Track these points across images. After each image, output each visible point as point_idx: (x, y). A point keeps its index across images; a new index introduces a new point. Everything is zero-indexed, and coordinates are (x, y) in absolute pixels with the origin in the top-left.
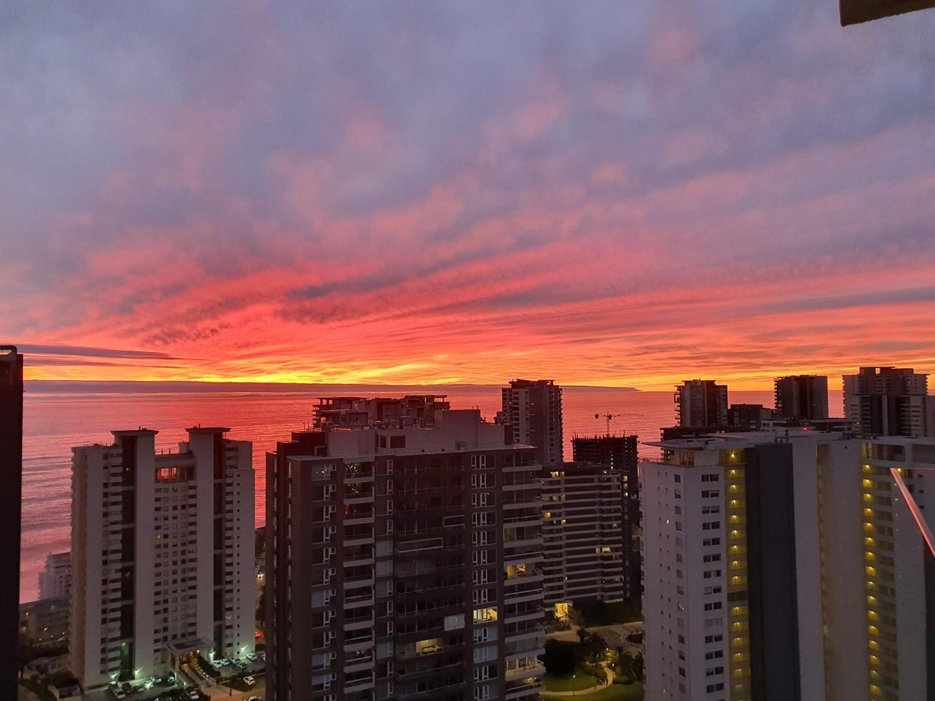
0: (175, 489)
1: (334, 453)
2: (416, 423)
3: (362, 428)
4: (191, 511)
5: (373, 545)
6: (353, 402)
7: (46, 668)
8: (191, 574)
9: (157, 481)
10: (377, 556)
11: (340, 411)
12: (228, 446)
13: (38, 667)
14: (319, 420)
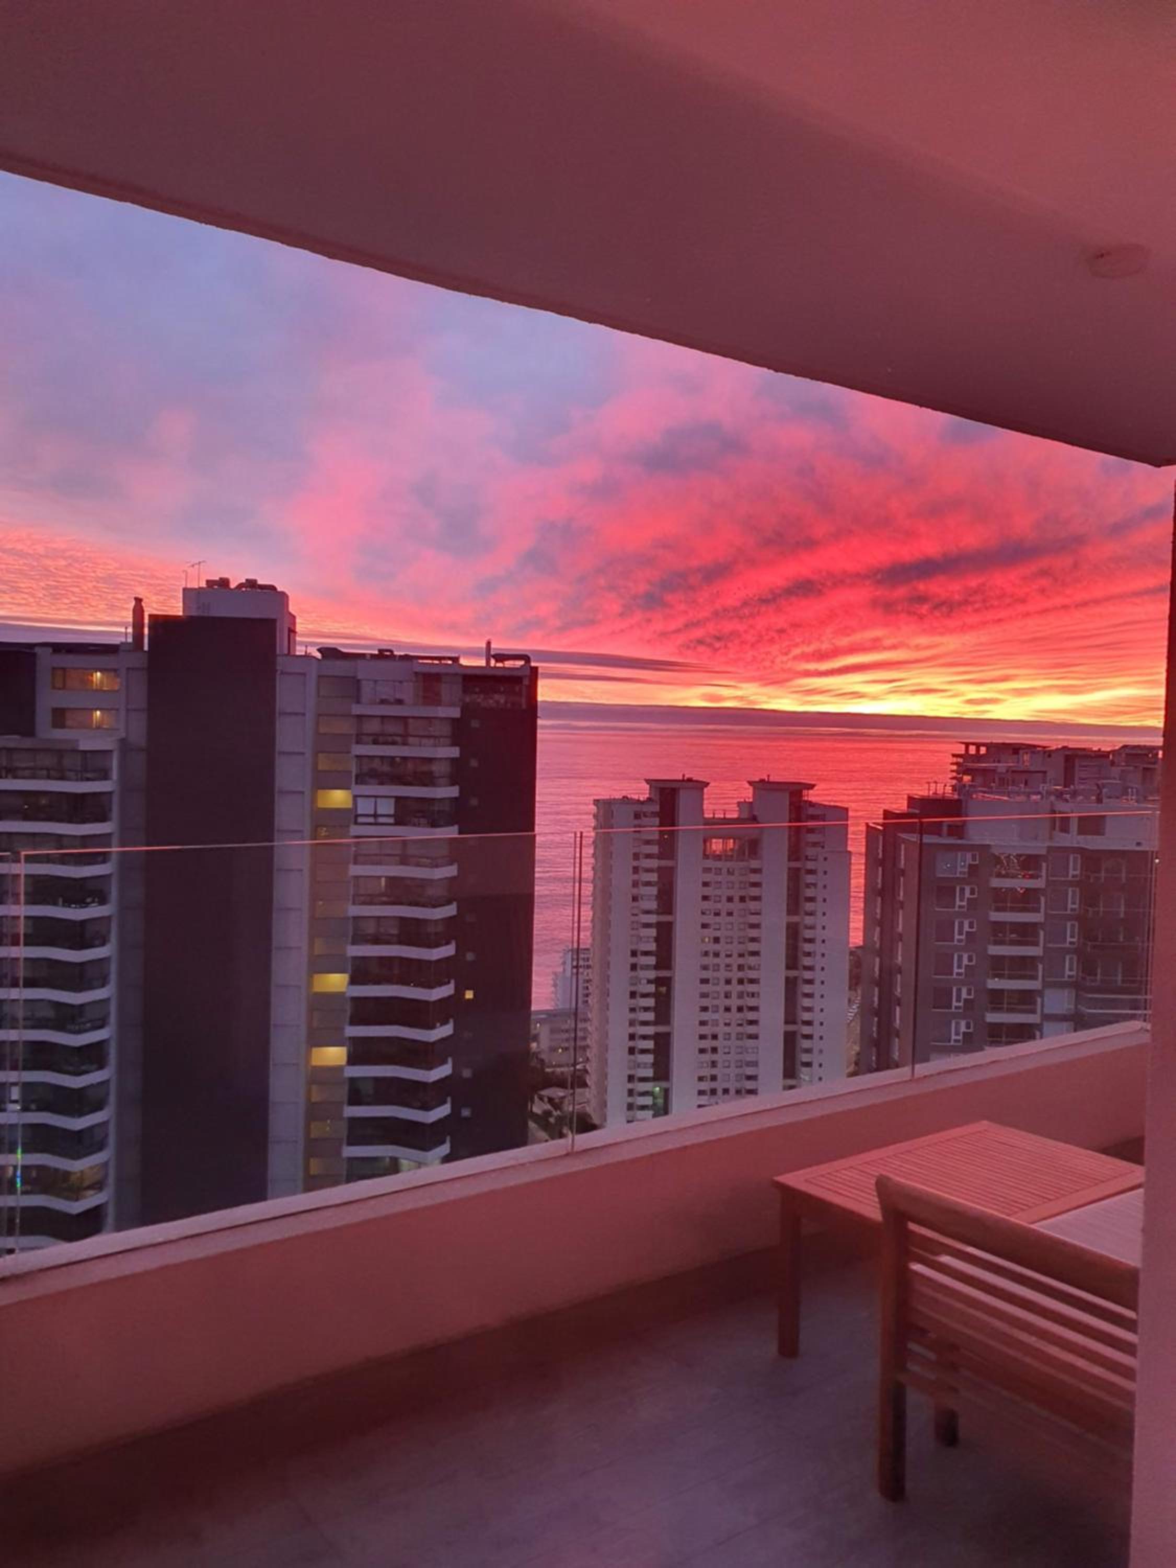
0: (731, 870)
1: (975, 837)
2: (1127, 794)
3: (1028, 795)
4: (753, 905)
5: (1040, 993)
6: (1021, 752)
7: (562, 1103)
8: (752, 1002)
9: (706, 856)
10: (1046, 1011)
11: (996, 767)
12: (811, 811)
13: (551, 1100)
14: (960, 780)
